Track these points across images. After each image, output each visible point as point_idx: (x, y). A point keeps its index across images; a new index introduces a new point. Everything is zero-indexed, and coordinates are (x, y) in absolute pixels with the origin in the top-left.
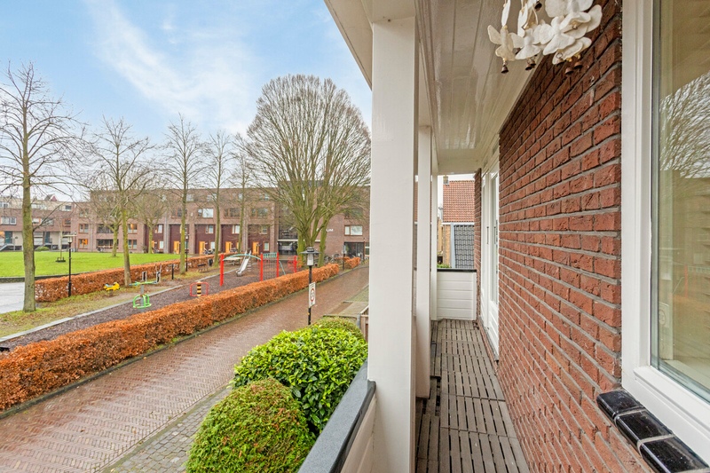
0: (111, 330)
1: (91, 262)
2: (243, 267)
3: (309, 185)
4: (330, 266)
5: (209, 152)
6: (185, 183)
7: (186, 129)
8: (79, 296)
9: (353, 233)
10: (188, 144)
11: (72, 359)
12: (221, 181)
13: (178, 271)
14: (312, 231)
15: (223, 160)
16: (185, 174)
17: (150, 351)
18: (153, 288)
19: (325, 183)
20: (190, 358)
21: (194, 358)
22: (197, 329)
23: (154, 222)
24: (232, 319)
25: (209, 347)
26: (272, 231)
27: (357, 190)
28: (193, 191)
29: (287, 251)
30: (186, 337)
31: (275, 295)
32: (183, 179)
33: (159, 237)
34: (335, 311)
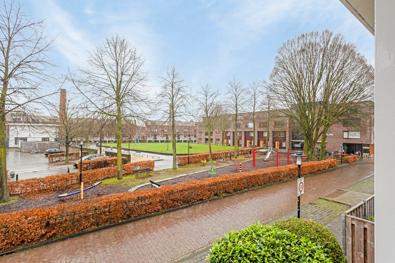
0: (193, 185)
1: (201, 149)
2: (268, 156)
3: (312, 105)
4: (329, 160)
5: (249, 93)
6: (237, 111)
7: (236, 83)
8: (192, 165)
9: (350, 137)
10: (238, 90)
11: (178, 196)
12: (255, 108)
13: (233, 156)
14: (314, 136)
15: (256, 96)
16: (236, 105)
17: (211, 198)
18: (221, 164)
19: (325, 103)
20: (228, 208)
21: (230, 209)
22: (235, 190)
23: (225, 130)
24: (255, 188)
25: (239, 203)
26: (287, 135)
27: (352, 105)
28: (241, 114)
29: (298, 148)
30: (229, 194)
31: (284, 176)
32: (235, 109)
33: (228, 138)
34: (330, 196)
